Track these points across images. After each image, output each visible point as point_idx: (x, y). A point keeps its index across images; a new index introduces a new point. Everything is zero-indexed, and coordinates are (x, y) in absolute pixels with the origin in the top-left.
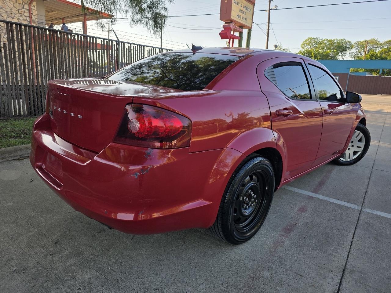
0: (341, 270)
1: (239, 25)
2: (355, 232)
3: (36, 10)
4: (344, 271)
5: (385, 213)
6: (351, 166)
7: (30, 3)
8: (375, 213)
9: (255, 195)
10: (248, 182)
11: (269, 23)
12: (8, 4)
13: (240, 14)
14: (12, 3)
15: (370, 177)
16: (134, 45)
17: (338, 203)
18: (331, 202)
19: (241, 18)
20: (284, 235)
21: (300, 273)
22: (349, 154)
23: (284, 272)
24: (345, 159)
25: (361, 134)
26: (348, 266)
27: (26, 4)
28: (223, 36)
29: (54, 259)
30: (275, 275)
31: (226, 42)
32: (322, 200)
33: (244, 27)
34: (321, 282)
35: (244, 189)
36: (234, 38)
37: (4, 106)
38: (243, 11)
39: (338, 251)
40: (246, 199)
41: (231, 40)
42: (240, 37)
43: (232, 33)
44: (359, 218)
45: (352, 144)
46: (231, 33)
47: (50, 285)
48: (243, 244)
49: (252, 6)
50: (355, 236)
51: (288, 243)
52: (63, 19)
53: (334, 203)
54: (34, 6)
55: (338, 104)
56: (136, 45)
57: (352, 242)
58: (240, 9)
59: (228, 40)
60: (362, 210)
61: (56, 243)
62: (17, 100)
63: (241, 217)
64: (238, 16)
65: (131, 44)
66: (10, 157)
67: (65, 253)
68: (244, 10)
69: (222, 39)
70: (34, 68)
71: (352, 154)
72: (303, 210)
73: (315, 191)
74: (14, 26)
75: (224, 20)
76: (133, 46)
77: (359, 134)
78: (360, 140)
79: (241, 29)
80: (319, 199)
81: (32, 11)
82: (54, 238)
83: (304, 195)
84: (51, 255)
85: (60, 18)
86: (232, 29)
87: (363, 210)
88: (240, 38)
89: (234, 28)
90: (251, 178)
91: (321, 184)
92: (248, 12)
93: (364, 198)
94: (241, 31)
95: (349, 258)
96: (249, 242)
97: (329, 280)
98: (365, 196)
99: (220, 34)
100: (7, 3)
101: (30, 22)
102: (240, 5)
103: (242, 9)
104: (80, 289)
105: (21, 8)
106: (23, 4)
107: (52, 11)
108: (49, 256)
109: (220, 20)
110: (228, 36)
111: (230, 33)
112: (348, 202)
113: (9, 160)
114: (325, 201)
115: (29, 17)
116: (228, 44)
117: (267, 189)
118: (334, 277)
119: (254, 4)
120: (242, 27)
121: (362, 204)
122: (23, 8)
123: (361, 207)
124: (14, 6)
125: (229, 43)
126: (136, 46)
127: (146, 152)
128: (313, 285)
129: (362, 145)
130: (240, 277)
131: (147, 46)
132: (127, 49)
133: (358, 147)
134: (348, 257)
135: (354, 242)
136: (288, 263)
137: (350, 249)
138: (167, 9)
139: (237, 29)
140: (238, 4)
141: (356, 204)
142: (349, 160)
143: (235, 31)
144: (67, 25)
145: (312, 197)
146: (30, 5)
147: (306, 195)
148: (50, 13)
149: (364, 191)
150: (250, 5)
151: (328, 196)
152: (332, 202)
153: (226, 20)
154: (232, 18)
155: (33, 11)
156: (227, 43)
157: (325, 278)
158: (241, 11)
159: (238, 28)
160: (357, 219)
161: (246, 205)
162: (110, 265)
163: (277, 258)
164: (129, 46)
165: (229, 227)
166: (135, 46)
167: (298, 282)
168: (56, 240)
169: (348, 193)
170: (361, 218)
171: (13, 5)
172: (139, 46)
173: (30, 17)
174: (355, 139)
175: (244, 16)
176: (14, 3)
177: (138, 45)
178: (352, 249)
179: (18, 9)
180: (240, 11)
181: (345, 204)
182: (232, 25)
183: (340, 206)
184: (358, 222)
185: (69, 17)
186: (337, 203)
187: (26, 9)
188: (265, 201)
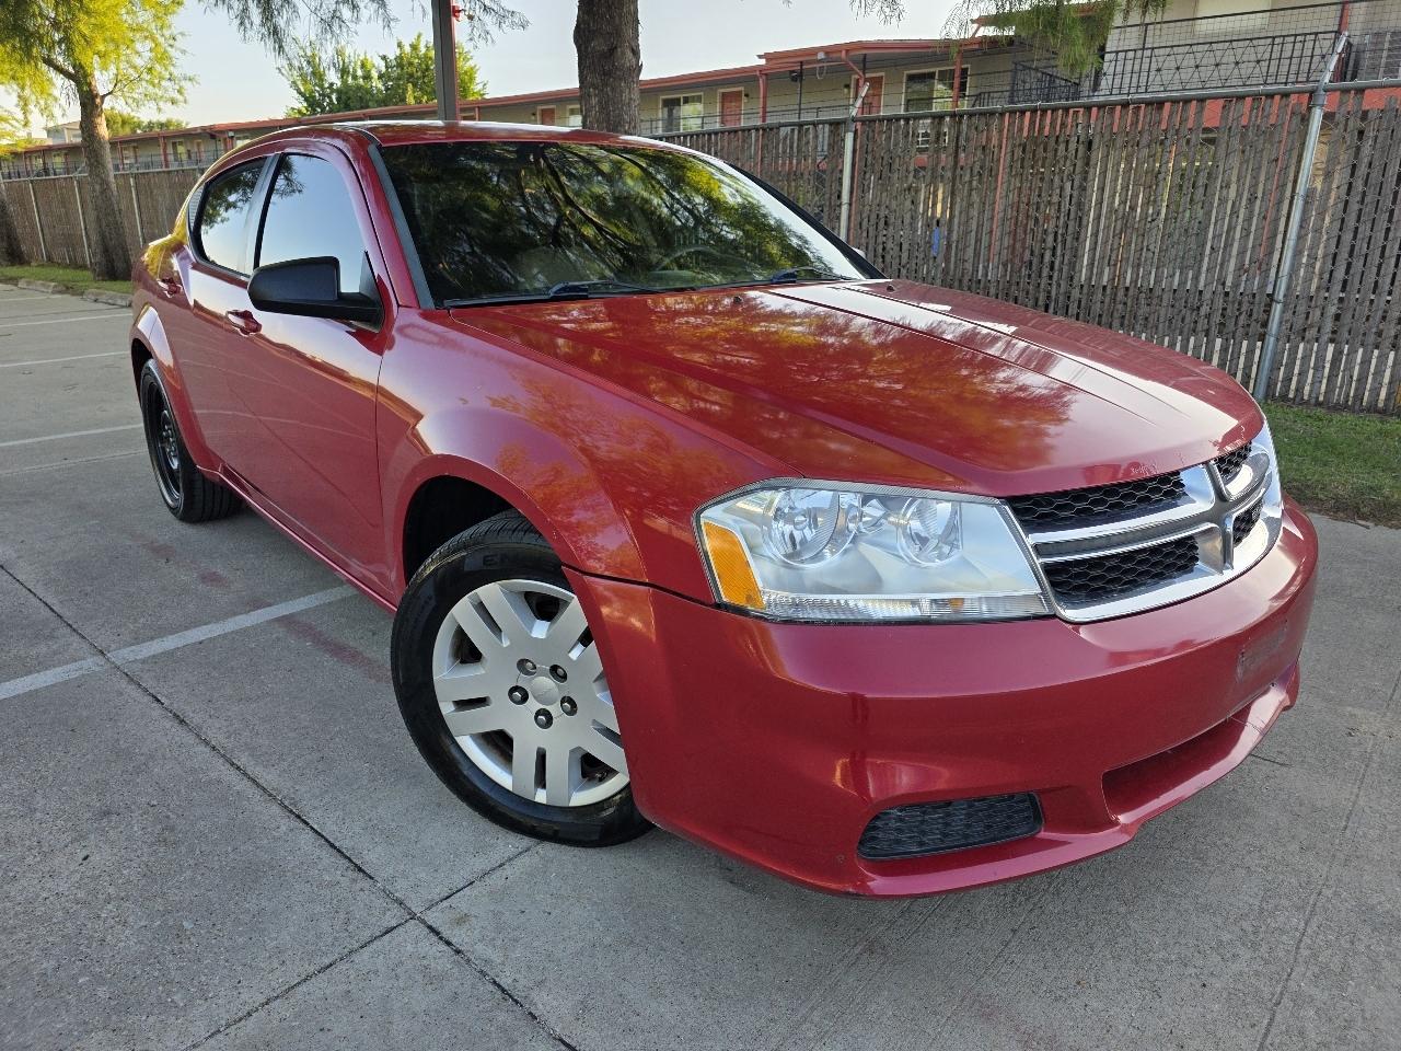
5: (32, 688)
22: (541, 757)
32: (227, 618)
44: (80, 635)
53: (187, 628)
60: (101, 657)
73: (288, 621)
80: (240, 615)
87: (100, 659)
93: (153, 695)
98: (158, 701)
114: (216, 620)
121: (126, 672)
123: (120, 662)
141: (144, 661)
145: (258, 608)
149: (195, 719)
151: (244, 632)
160: (82, 631)
184: (70, 627)
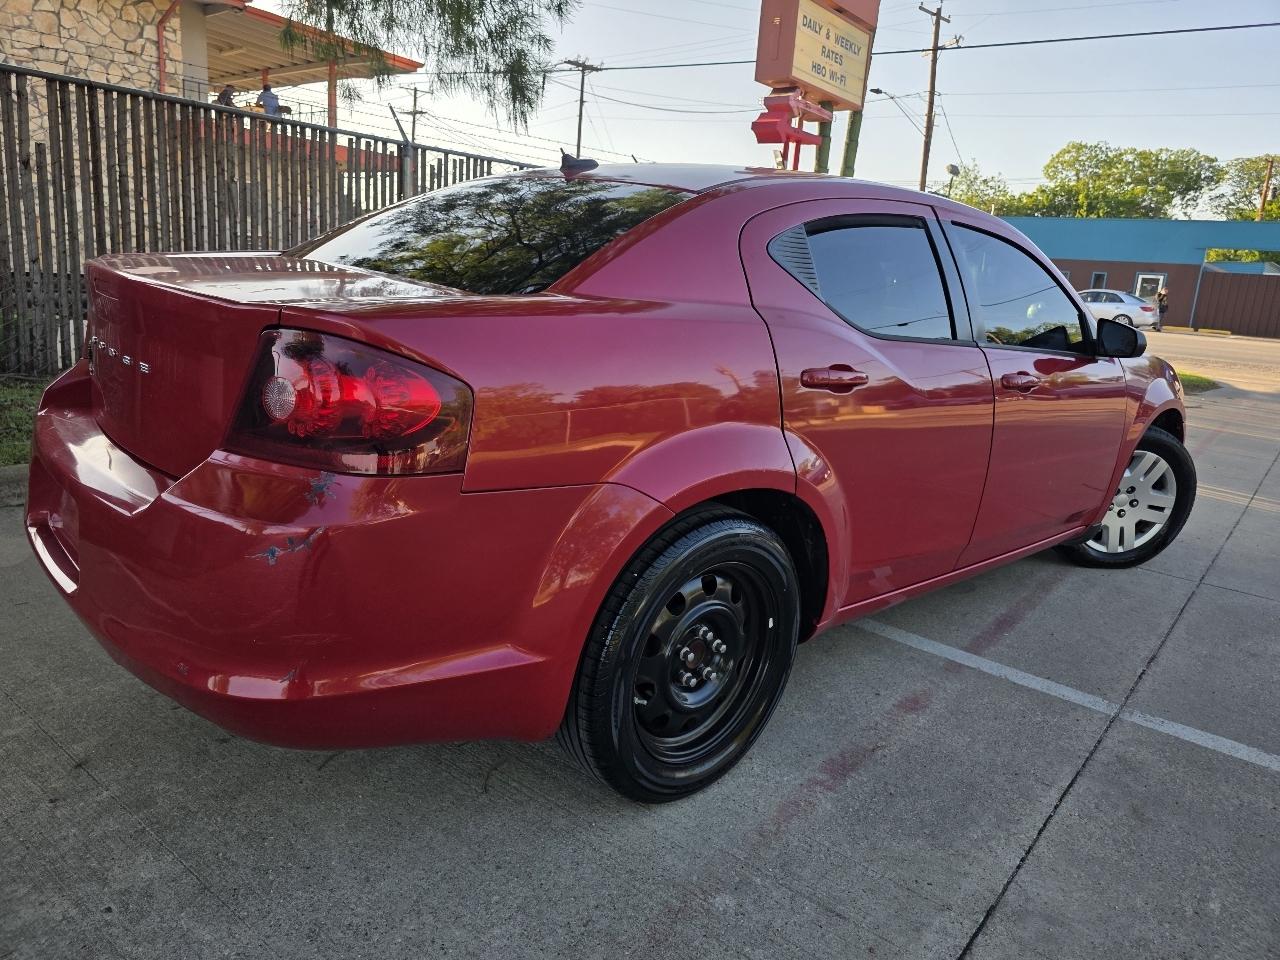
0: (985, 906)
1: (819, 98)
2: (1070, 785)
3: (179, 42)
4: (989, 913)
5: (1199, 732)
6: (1127, 570)
7: (161, 22)
8: (1161, 729)
9: (724, 643)
10: (697, 600)
11: (932, 92)
12: (95, 22)
13: (823, 61)
14: (106, 21)
15: (1182, 611)
16: (457, 158)
17: (1044, 690)
18: (1019, 685)
19: (828, 72)
20: (821, 783)
21: (840, 908)
22: (1122, 530)
23: (787, 902)
24: (1105, 544)
25: (1163, 465)
26: (1010, 896)
27: (148, 24)
28: (765, 131)
29: (58, 813)
30: (750, 908)
31: (775, 151)
32: (990, 676)
33: (837, 103)
34: (902, 940)
35: (678, 621)
36: (802, 139)
37: (32, 338)
38: (833, 52)
39: (993, 843)
40: (686, 654)
41: (792, 146)
42: (821, 138)
43: (795, 123)
44: (1099, 742)
45: (1132, 496)
46: (793, 125)
47: (23, 891)
48: (679, 802)
49: (865, 37)
50: (1069, 798)
51: (829, 807)
52: (267, 71)
53: (1029, 690)
54: (175, 31)
55: (1073, 359)
56: (462, 158)
57: (1051, 816)
58: (824, 47)
59: (780, 147)
60: (1120, 716)
61: (79, 766)
62: (72, 322)
63: (669, 712)
64: (817, 68)
65: (447, 153)
66: (14, 494)
67: (98, 799)
68: (839, 49)
69: (760, 141)
70: (129, 223)
71: (1130, 531)
72: (913, 704)
73: (975, 648)
74: (72, 88)
75: (770, 82)
76: (455, 161)
77: (1155, 463)
78: (1160, 486)
79: (827, 112)
80: (980, 671)
81: (167, 46)
82: (78, 749)
83: (933, 656)
84: (51, 801)
85: (257, 70)
86: (796, 113)
87: (1126, 716)
88: (823, 142)
89: (801, 106)
90: (709, 587)
91: (1004, 624)
92: (851, 54)
93: (1140, 677)
94: (824, 119)
95: (1021, 871)
96: (699, 797)
97: (929, 937)
98: (1144, 672)
99: (755, 126)
100: (93, 20)
101: (159, 83)
102: (824, 32)
103: (831, 44)
104: (109, 910)
105: (133, 37)
106: (141, 23)
107: (232, 48)
108: (45, 805)
109: (757, 80)
110: (778, 133)
111: (790, 122)
112: (1079, 687)
113: (11, 506)
114: (999, 680)
115: (158, 64)
116: (780, 159)
117: (771, 625)
118: (949, 925)
119: (871, 30)
120: (829, 103)
121: (1127, 698)
122: (141, 35)
123: (1118, 706)
124: (112, 31)
125: (785, 156)
126: (465, 158)
127: (313, 482)
128: (871, 950)
129: (1168, 500)
130: (634, 907)
131: (500, 161)
132: (432, 167)
133: (1151, 507)
134: (1019, 867)
135: (1056, 818)
136: (807, 873)
137: (1036, 841)
138: (547, 41)
139: (811, 110)
140: (818, 29)
141: (1104, 696)
142: (1120, 550)
143: (806, 116)
144: (273, 90)
145: (960, 665)
146: (161, 26)
147: (940, 658)
148: (226, 54)
149: (1146, 654)
150: (859, 36)
151: (1014, 664)
152: (1022, 686)
153: (777, 83)
154: (796, 73)
155: (170, 45)
156: (776, 157)
157: (917, 930)
158: (826, 53)
159: (815, 108)
160: (1091, 744)
161: (689, 674)
162: (226, 844)
163: (775, 853)
164: (440, 160)
165: (616, 740)
166: (461, 161)
167: (823, 935)
168: (82, 755)
169: (1087, 660)
170: (1108, 742)
171: (110, 27)
172: (472, 160)
173: (160, 64)
174: (1142, 480)
175: (836, 68)
176: (111, 22)
177: (468, 157)
178: (1042, 842)
179: (124, 40)
180: (824, 52)
181: (1066, 694)
182: (795, 99)
183: (1046, 701)
184: (1092, 754)
185: (282, 66)
186: (1038, 688)
187: (148, 39)
188: (764, 668)
